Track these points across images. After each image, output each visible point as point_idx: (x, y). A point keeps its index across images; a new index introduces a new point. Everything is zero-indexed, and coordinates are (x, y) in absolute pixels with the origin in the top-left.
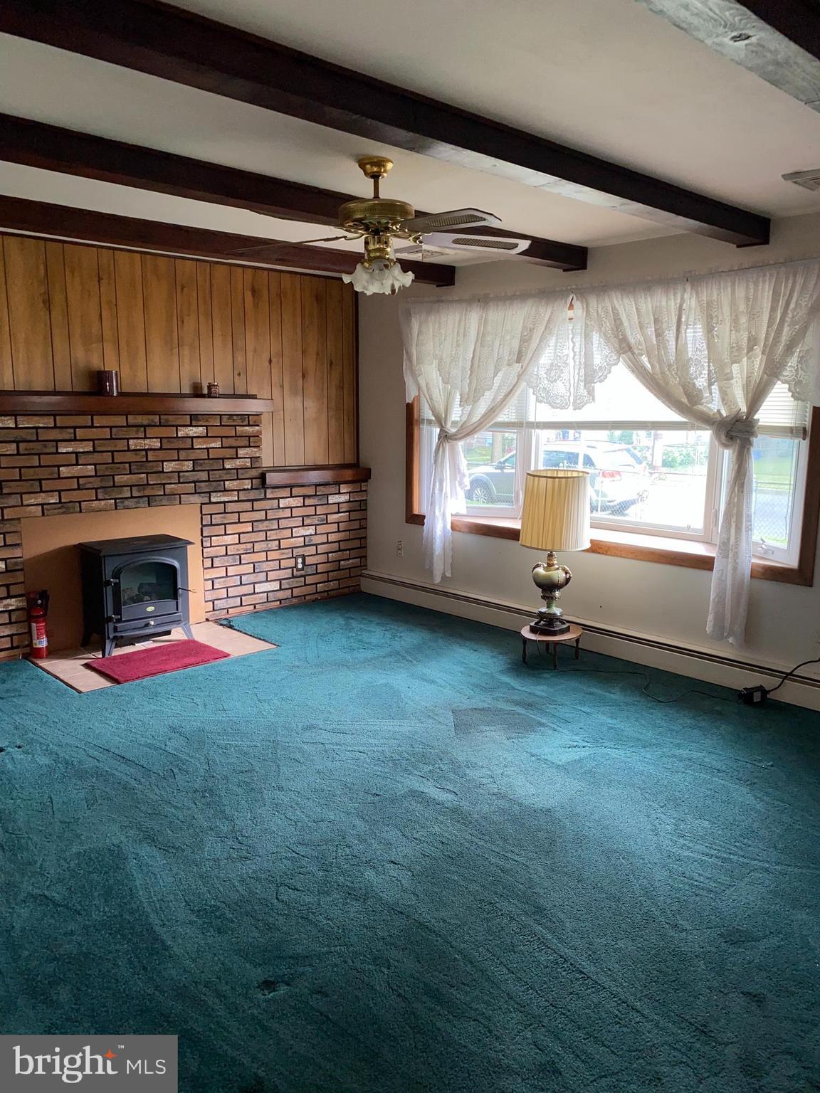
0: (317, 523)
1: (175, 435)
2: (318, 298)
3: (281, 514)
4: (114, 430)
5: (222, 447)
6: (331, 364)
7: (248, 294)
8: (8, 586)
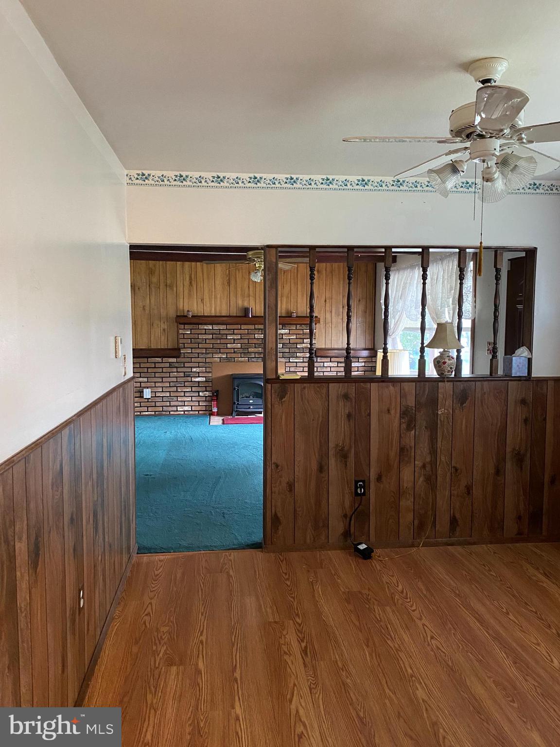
3: (325, 369)
4: (249, 330)
5: (296, 338)
6: (359, 301)
8: (206, 387)
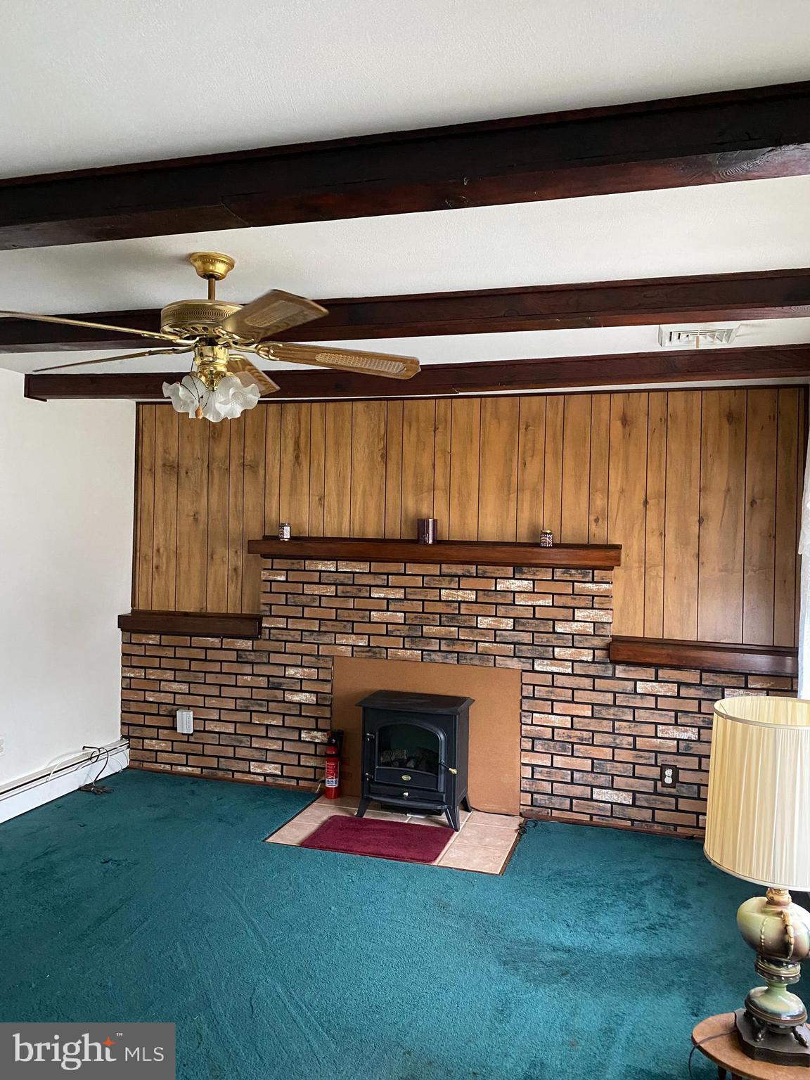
0: (701, 724)
1: (494, 589)
3: (638, 702)
4: (426, 578)
5: (553, 606)
6: (753, 503)
7: (617, 425)
8: (317, 718)
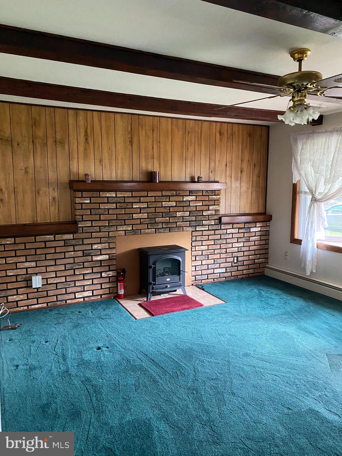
0: (244, 241)
1: (182, 200)
2: (250, 135)
3: (227, 236)
4: (156, 198)
5: (202, 205)
6: (255, 165)
7: (218, 135)
8: (109, 266)
